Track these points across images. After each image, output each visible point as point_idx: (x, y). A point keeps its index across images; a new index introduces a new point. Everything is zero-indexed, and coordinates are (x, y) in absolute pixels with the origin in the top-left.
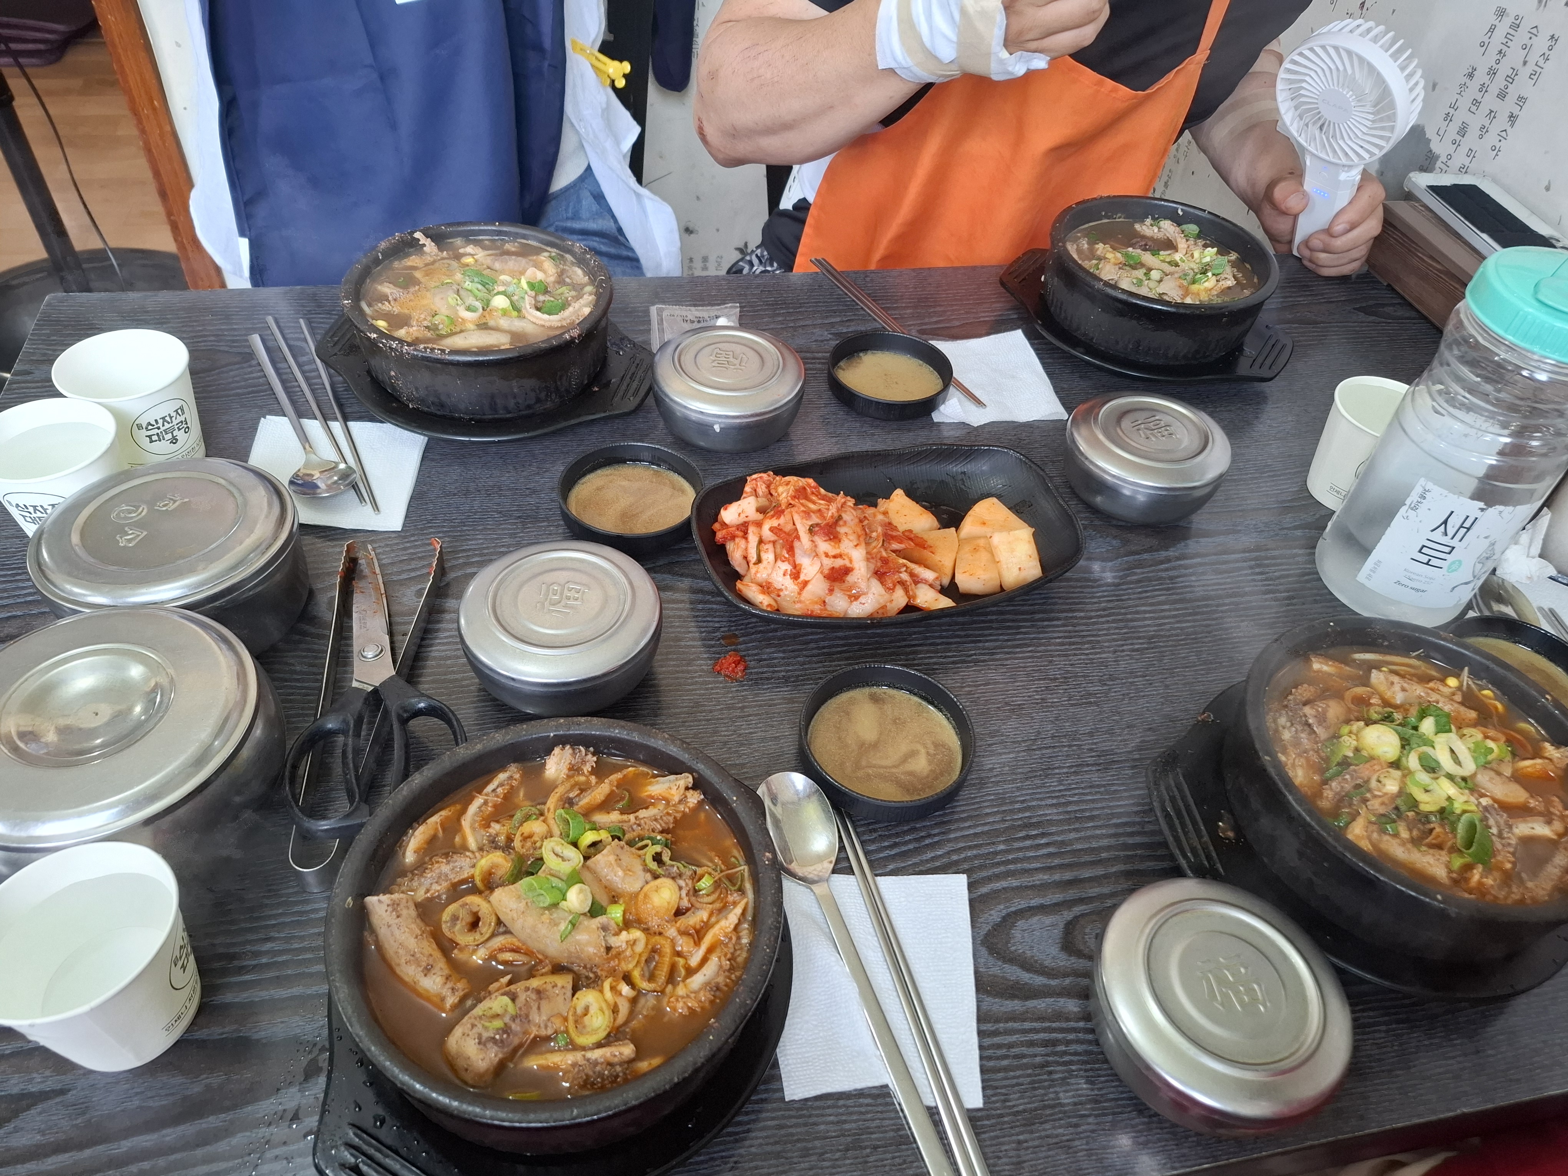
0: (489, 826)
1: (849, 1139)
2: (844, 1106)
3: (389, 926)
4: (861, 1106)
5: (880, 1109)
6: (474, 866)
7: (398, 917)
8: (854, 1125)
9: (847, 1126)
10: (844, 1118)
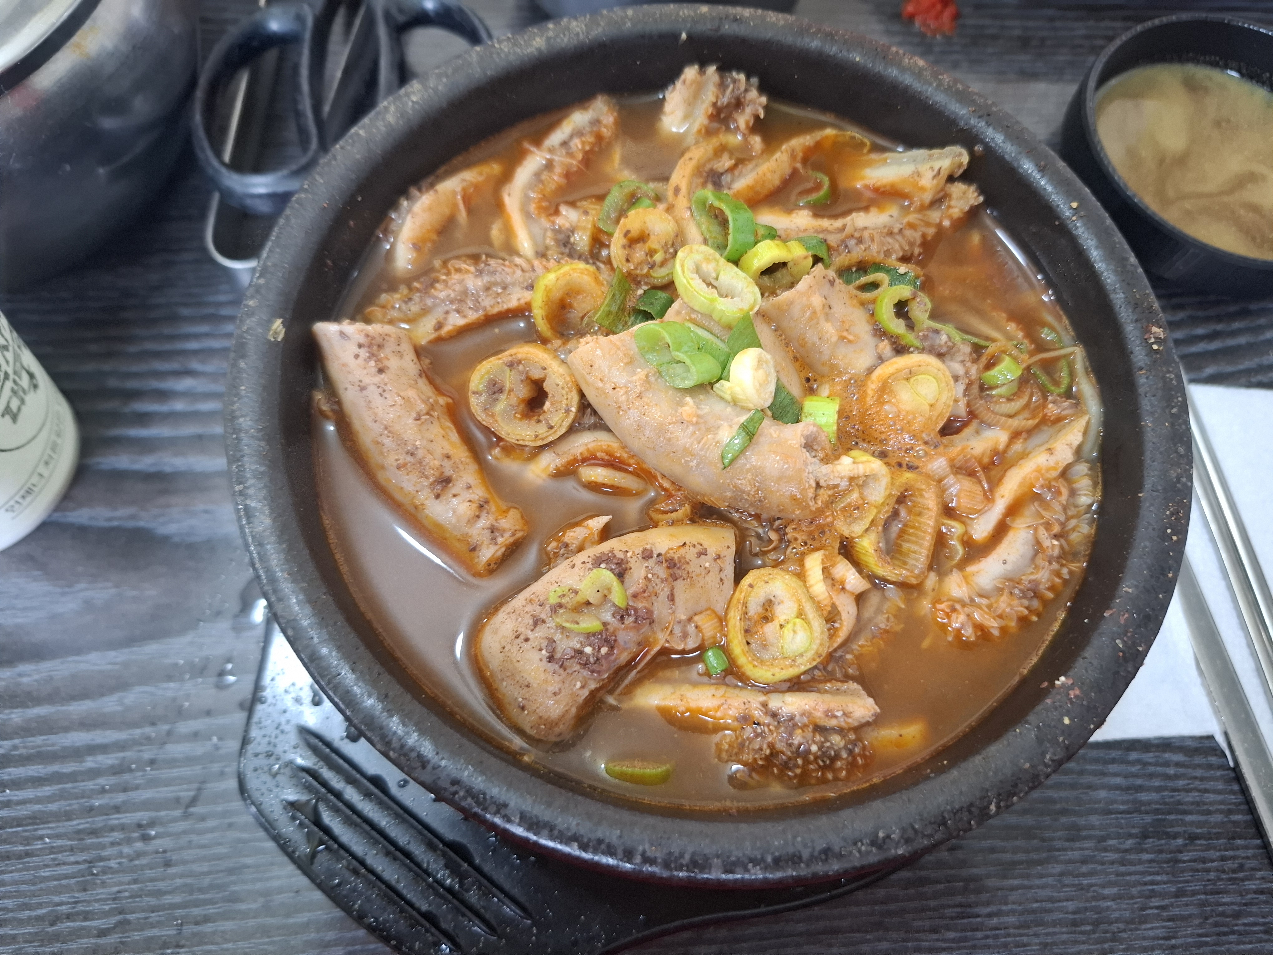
0: (557, 212)
1: (1148, 819)
2: (1139, 761)
3: (363, 389)
4: (1167, 764)
5: (1199, 773)
6: (531, 287)
7: (381, 371)
8: (1154, 796)
9: (1143, 796)
10: (1139, 782)
